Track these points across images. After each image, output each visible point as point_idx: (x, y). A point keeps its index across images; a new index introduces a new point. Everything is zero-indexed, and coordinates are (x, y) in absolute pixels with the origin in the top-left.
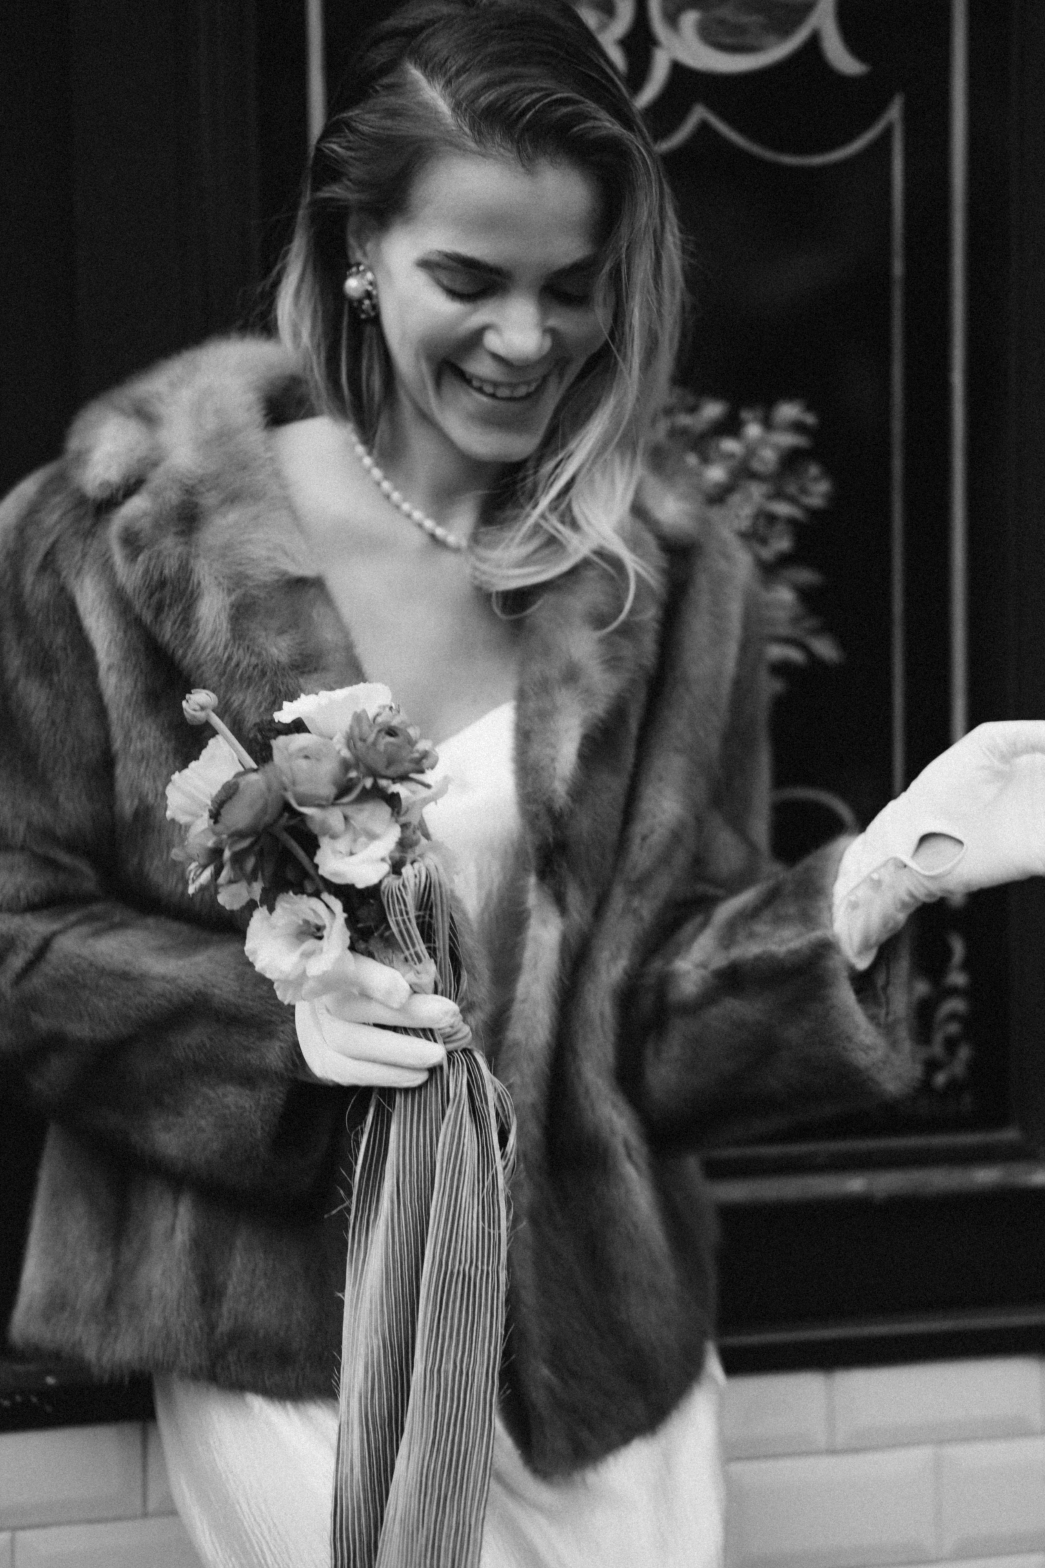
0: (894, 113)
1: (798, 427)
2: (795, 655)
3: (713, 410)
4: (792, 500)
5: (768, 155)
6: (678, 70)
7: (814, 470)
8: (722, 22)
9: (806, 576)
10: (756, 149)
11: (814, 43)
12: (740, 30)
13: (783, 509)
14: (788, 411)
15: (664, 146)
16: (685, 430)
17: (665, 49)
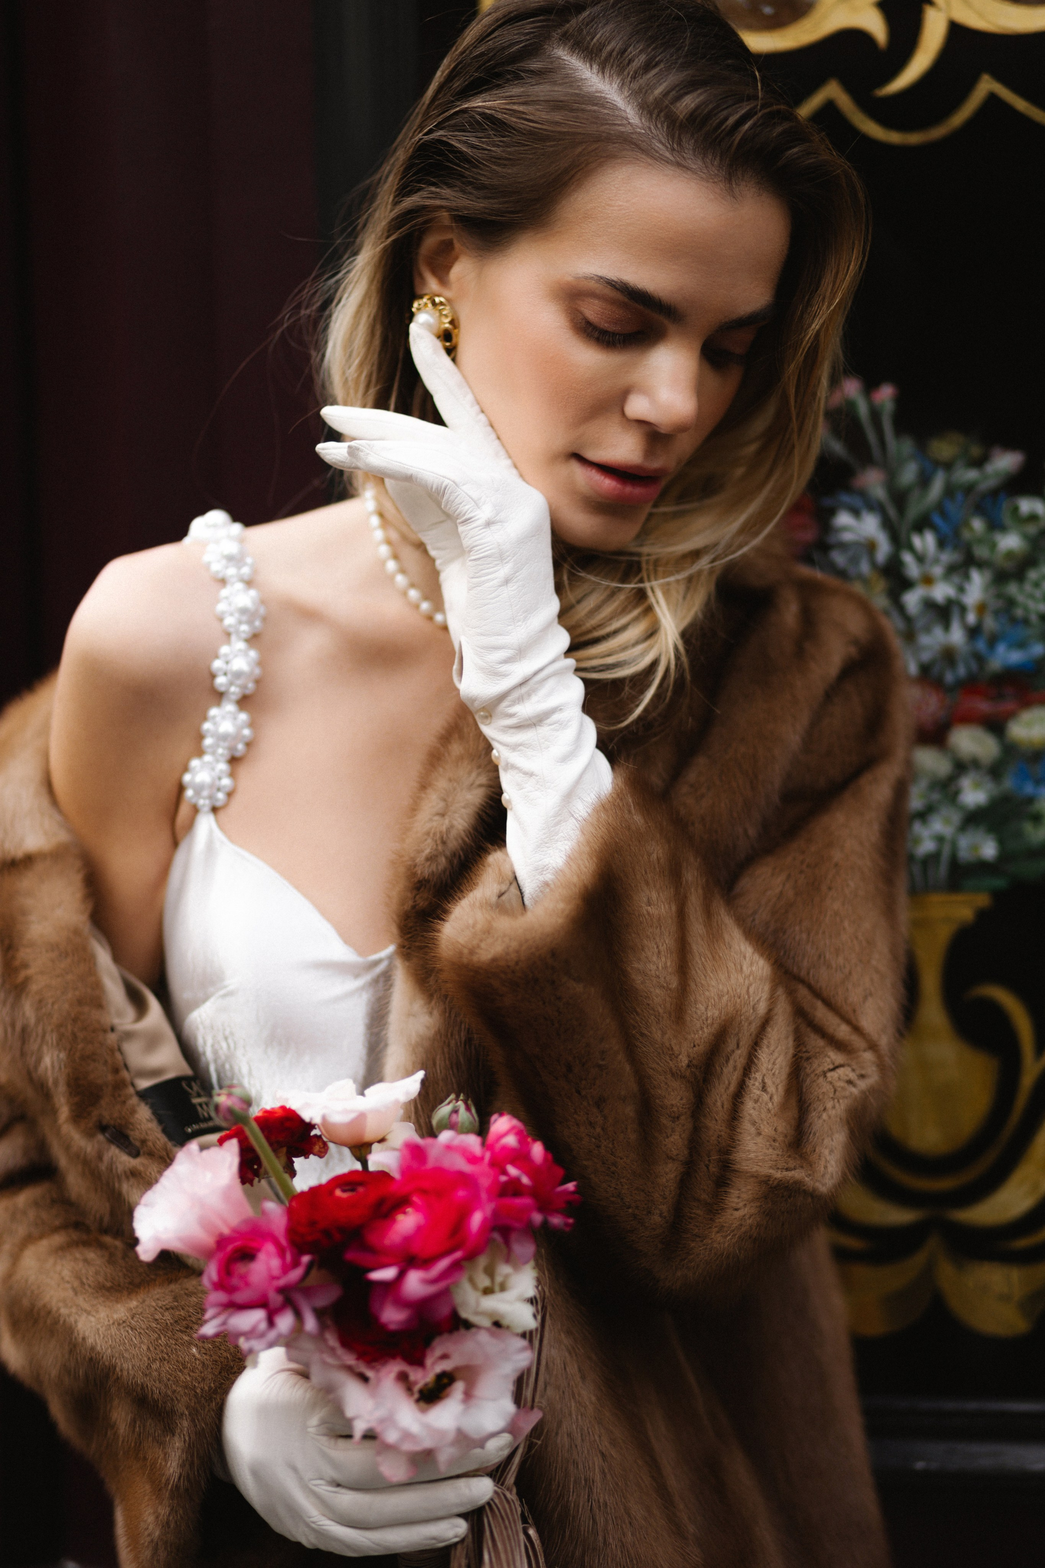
3: (1006, 462)
6: (956, 31)
15: (938, 132)
16: (969, 489)
17: (939, 10)
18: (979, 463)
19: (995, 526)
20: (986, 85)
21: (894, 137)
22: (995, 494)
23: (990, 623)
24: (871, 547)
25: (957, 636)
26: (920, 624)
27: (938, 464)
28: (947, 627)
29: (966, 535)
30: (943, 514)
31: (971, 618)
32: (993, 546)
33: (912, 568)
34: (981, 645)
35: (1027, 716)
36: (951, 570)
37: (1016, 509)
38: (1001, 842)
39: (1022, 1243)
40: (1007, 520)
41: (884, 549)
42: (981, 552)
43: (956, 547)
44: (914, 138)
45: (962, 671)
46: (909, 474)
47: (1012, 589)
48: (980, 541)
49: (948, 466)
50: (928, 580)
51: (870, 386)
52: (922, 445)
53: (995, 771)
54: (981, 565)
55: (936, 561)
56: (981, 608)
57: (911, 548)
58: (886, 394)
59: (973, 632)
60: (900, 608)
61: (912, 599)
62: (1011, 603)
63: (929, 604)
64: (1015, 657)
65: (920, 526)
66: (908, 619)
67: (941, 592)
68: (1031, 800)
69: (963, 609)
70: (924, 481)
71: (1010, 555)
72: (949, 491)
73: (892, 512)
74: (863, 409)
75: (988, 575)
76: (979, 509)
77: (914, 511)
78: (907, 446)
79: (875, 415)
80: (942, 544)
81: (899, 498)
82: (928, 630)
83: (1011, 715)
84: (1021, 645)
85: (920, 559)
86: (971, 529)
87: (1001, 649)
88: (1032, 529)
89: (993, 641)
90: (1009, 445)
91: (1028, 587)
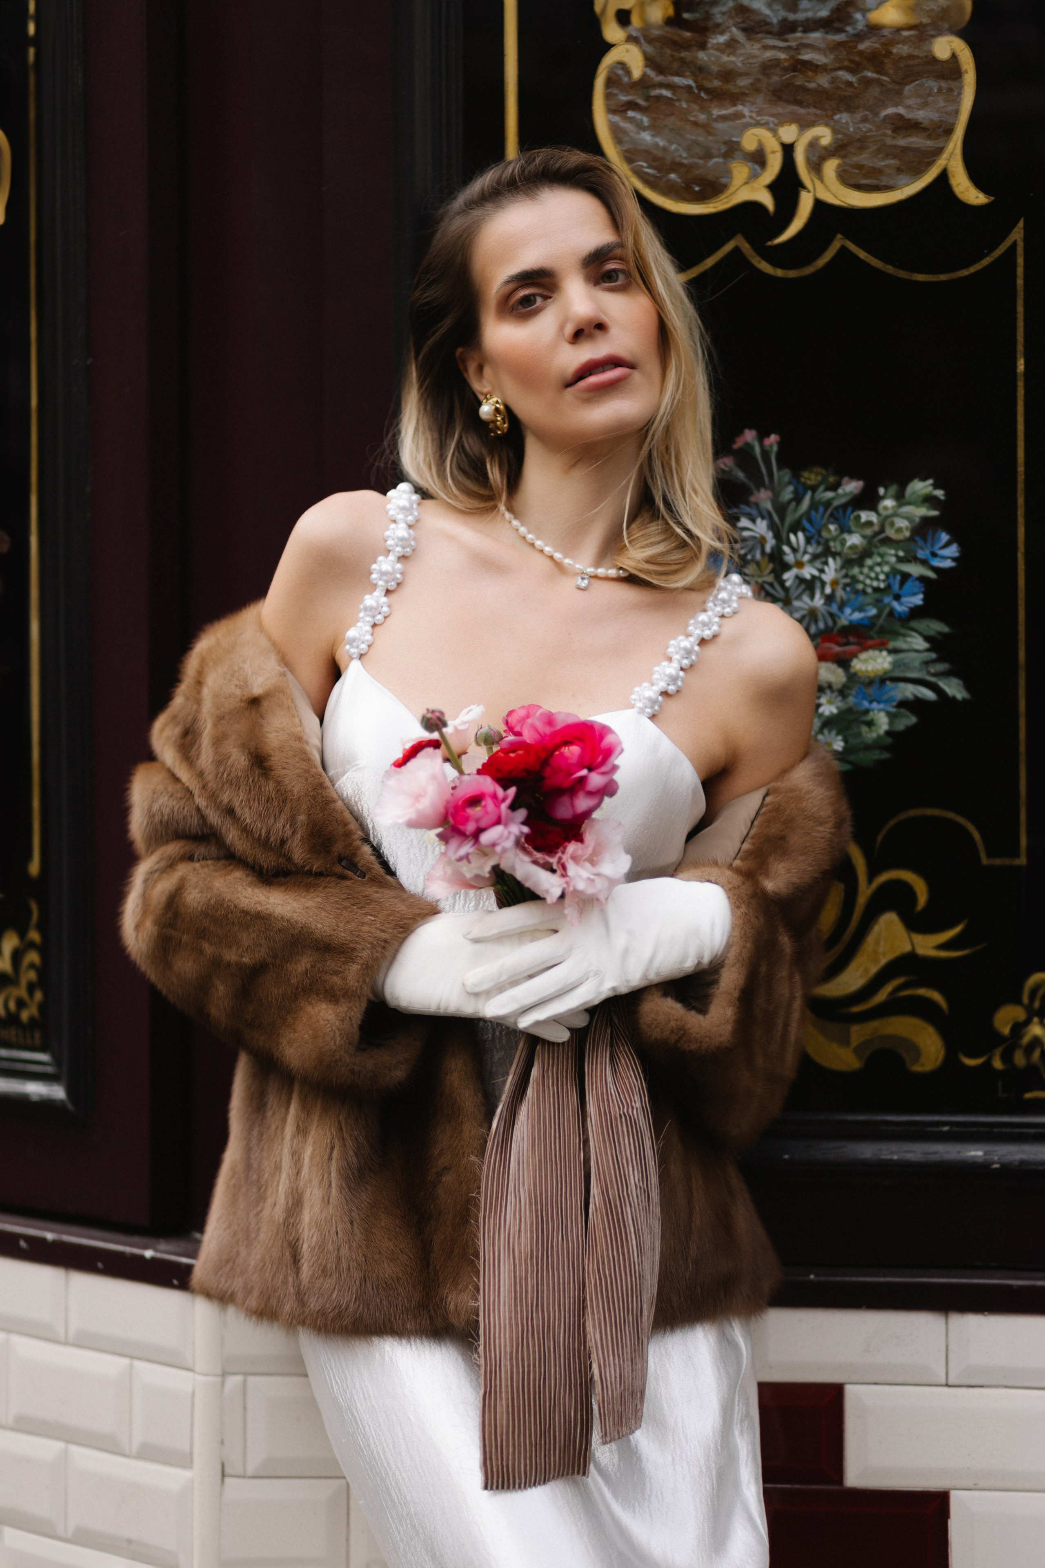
0: (1017, 234)
1: (929, 500)
2: (929, 694)
3: (852, 487)
4: (924, 563)
5: (902, 274)
6: (819, 206)
7: (945, 537)
8: (860, 167)
9: (937, 627)
10: (890, 269)
11: (944, 177)
12: (875, 172)
13: (915, 570)
14: (920, 487)
15: (808, 270)
16: (828, 504)
17: (809, 192)
18: (834, 487)
19: (845, 529)
20: (838, 242)
21: (779, 273)
22: (844, 507)
23: (840, 593)
24: (762, 541)
25: (819, 601)
26: (794, 594)
27: (807, 488)
28: (812, 597)
29: (825, 534)
30: (810, 520)
31: (828, 590)
32: (843, 542)
33: (790, 558)
34: (834, 608)
35: (863, 656)
36: (815, 557)
37: (858, 518)
38: (846, 741)
39: (856, 1009)
40: (852, 524)
41: (770, 543)
42: (834, 546)
43: (818, 543)
44: (792, 274)
45: (821, 625)
46: (787, 494)
47: (855, 571)
48: (834, 539)
49: (814, 489)
50: (800, 564)
51: (762, 435)
52: (796, 476)
53: (843, 692)
54: (834, 555)
55: (805, 552)
56: (835, 583)
57: (789, 544)
58: (773, 439)
59: (829, 599)
60: (782, 583)
61: (789, 577)
62: (855, 580)
63: (800, 580)
64: (857, 616)
65: (794, 529)
66: (786, 590)
67: (808, 572)
68: (867, 712)
69: (823, 584)
70: (798, 499)
71: (853, 547)
72: (814, 505)
73: (776, 518)
74: (757, 450)
75: (839, 560)
76: (834, 518)
77: (790, 519)
78: (787, 475)
79: (765, 454)
80: (808, 541)
81: (781, 510)
82: (799, 598)
83: (854, 655)
84: (861, 609)
85: (794, 550)
86: (829, 531)
87: (848, 611)
88: (869, 532)
89: (842, 606)
90: (854, 476)
91: (866, 570)
